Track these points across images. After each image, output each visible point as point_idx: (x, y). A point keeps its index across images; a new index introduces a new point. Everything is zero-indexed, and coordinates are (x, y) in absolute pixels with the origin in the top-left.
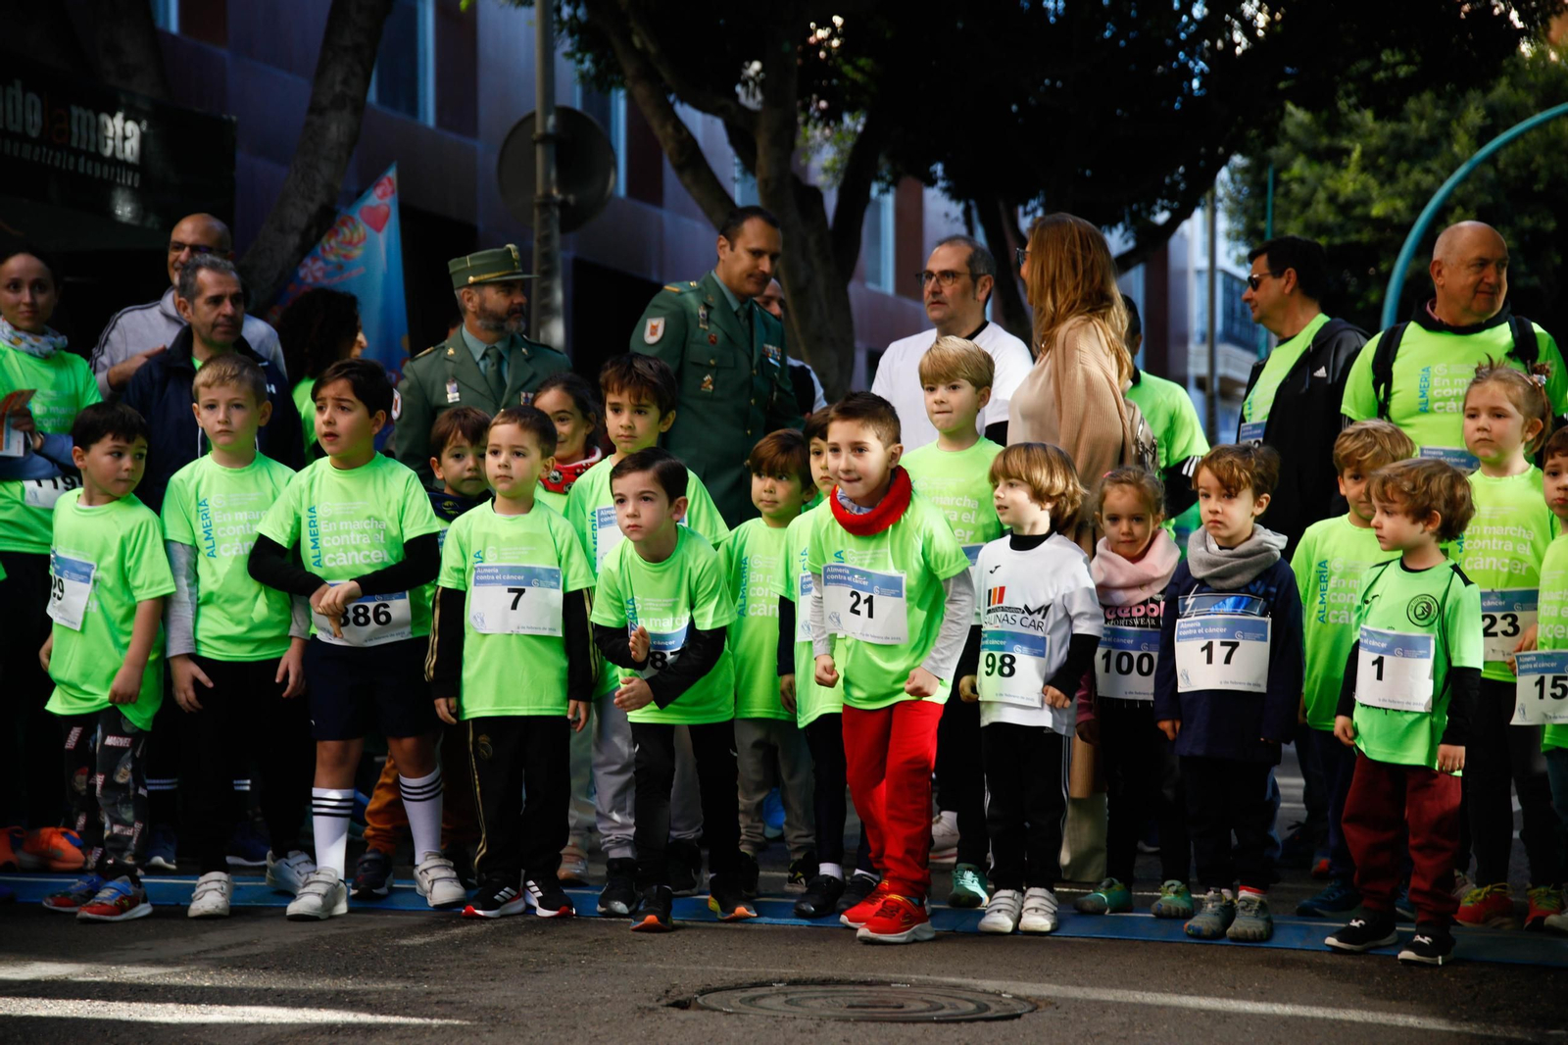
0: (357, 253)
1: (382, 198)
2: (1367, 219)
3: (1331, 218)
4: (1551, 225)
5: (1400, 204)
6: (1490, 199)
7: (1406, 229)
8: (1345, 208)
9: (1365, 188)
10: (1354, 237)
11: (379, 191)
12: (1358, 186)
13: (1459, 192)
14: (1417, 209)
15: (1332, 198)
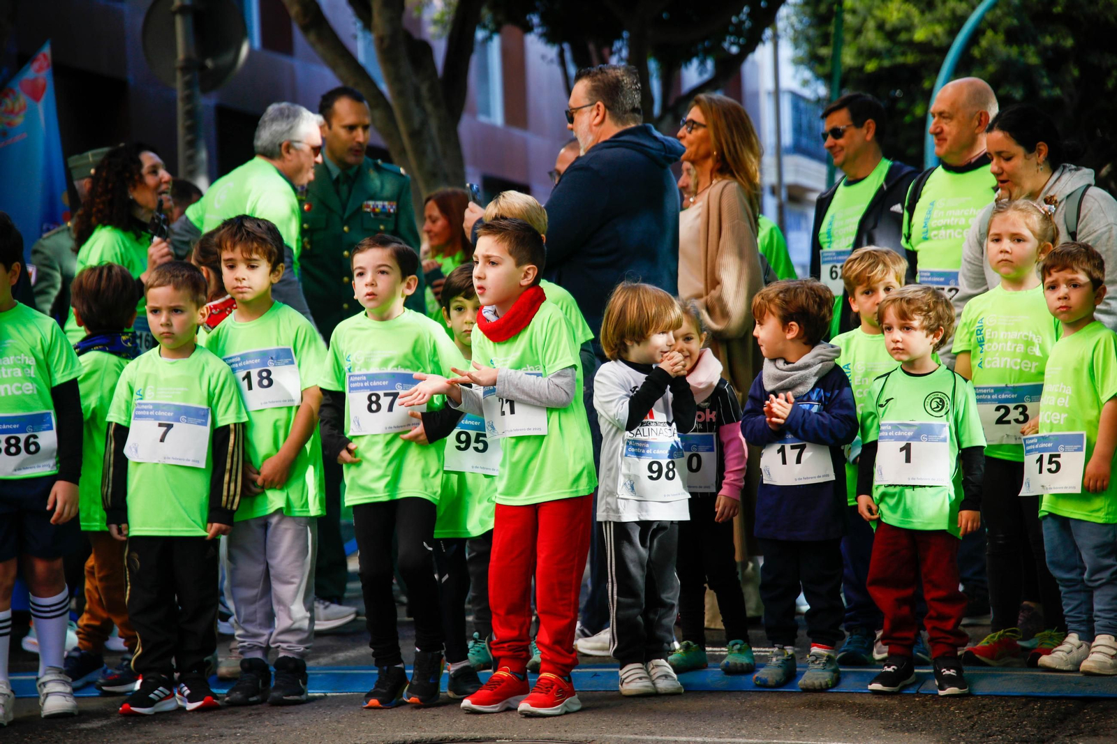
0: (19, 120)
1: (39, 72)
2: (911, 44)
3: (880, 43)
4: (1069, 42)
5: (939, 29)
6: (1015, 22)
7: (944, 51)
8: (891, 34)
9: (908, 16)
10: (900, 60)
11: (36, 65)
12: (901, 15)
13: (989, 17)
14: (953, 33)
15: (881, 26)
